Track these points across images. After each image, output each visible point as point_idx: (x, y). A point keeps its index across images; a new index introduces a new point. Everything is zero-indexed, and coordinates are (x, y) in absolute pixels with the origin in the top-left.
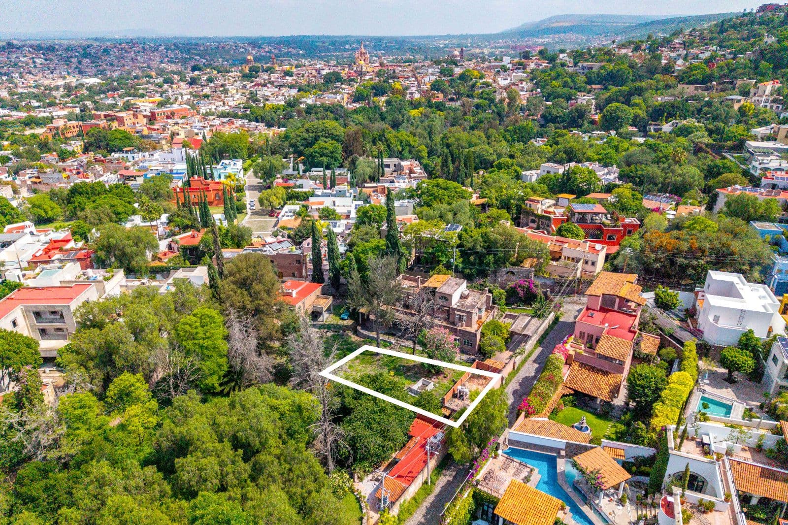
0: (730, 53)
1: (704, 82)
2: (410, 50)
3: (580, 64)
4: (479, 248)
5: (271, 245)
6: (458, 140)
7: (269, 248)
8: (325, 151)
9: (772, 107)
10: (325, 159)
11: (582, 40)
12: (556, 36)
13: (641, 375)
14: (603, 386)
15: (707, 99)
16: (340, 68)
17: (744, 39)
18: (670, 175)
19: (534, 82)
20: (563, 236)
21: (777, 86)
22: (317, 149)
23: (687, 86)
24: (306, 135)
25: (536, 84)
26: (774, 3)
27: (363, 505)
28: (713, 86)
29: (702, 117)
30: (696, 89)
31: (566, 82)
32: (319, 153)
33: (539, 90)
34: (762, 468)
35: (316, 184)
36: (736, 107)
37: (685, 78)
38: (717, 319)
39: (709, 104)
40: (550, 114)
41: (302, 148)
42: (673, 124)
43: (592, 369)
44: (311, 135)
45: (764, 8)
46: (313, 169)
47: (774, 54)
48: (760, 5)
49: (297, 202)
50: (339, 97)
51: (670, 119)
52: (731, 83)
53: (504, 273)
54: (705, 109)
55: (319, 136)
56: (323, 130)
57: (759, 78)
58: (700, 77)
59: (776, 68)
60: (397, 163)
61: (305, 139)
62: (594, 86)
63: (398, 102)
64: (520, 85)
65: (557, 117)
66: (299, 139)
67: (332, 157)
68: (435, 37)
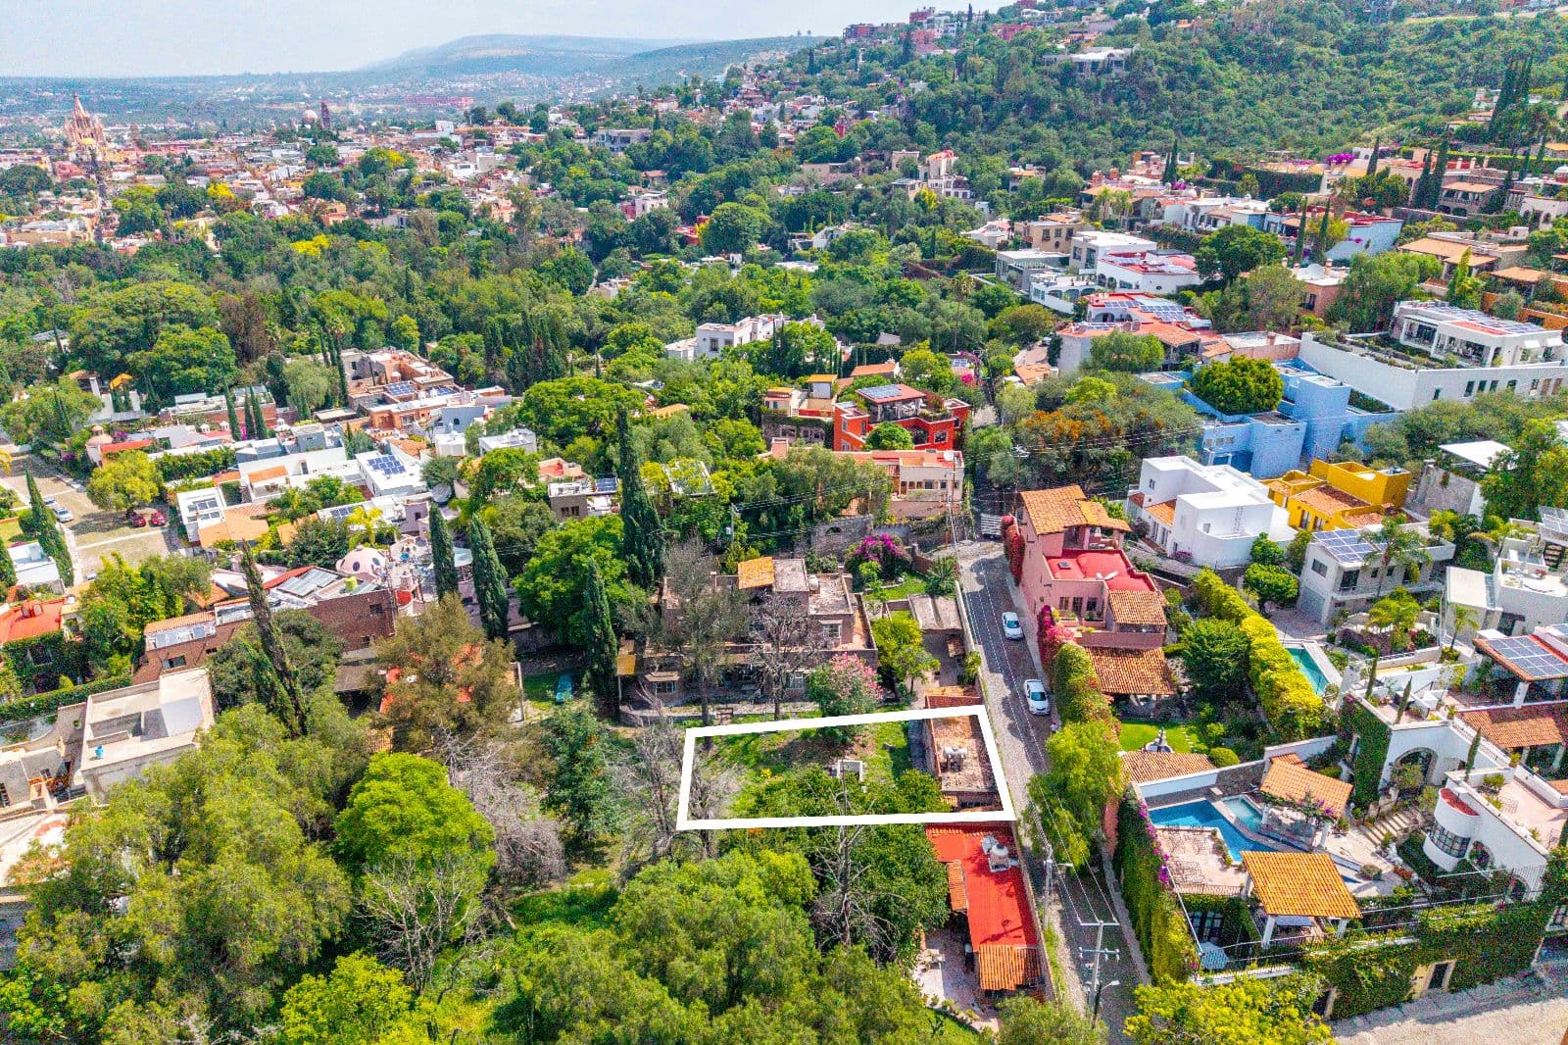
0: (852, 107)
1: (841, 158)
2: (173, 109)
3: (602, 131)
4: (773, 497)
5: (284, 587)
6: (473, 297)
7: (281, 595)
8: (195, 354)
9: (957, 194)
10: (197, 372)
11: (541, 85)
12: (488, 77)
13: (1209, 638)
14: (1149, 674)
15: (859, 186)
16: (26, 156)
17: (854, 84)
18: (939, 319)
19: (529, 169)
20: (884, 448)
21: (954, 159)
22: (170, 352)
23: (818, 166)
24: (118, 322)
25: (534, 173)
26: (866, 22)
27: (961, 1015)
28: (858, 164)
29: (863, 219)
30: (833, 170)
31: (595, 168)
32: (175, 360)
33: (546, 186)
34: (1488, 711)
35: (199, 431)
36: (912, 195)
37: (809, 152)
38: (1207, 527)
39: (866, 195)
40: (602, 231)
41: (117, 353)
42: (826, 233)
43: (1115, 652)
44: (134, 319)
45: (854, 31)
46: (178, 399)
47: (931, 107)
48: (847, 25)
49: (196, 481)
50: (72, 226)
51: (820, 225)
52: (882, 158)
53: (822, 533)
54: (864, 204)
55: (155, 321)
56: (163, 306)
57: (923, 147)
58: (834, 150)
59: (941, 129)
60: (357, 359)
61: (119, 332)
62: (652, 174)
63: (249, 227)
64: (503, 177)
65: (616, 236)
66: (103, 332)
67: (215, 365)
68: (216, 79)
